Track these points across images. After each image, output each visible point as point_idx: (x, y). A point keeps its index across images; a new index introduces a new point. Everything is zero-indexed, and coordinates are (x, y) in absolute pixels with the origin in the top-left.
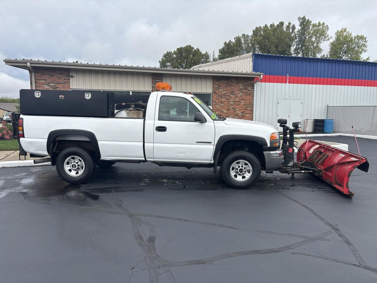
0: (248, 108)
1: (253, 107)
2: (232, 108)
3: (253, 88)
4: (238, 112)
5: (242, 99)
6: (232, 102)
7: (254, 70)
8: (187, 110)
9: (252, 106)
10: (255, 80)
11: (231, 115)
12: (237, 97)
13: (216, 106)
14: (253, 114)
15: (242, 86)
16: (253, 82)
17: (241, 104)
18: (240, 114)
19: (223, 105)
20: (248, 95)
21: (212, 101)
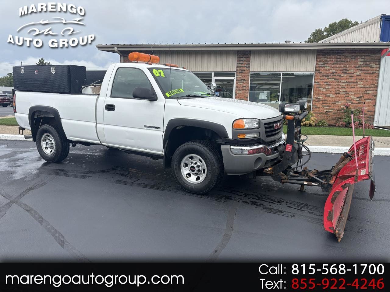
0: (368, 92)
1: (377, 91)
2: (343, 92)
3: (379, 64)
4: (353, 97)
5: (359, 80)
6: (344, 83)
7: (382, 38)
8: (279, 93)
9: (375, 89)
10: (384, 52)
11: (341, 100)
12: (353, 77)
13: (319, 88)
14: (376, 100)
15: (361, 62)
16: (379, 55)
17: (358, 86)
18: (354, 99)
19: (330, 87)
20: (370, 74)
21: (314, 83)
